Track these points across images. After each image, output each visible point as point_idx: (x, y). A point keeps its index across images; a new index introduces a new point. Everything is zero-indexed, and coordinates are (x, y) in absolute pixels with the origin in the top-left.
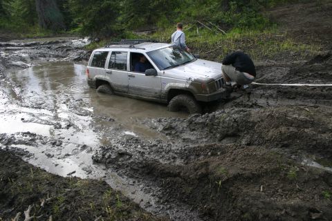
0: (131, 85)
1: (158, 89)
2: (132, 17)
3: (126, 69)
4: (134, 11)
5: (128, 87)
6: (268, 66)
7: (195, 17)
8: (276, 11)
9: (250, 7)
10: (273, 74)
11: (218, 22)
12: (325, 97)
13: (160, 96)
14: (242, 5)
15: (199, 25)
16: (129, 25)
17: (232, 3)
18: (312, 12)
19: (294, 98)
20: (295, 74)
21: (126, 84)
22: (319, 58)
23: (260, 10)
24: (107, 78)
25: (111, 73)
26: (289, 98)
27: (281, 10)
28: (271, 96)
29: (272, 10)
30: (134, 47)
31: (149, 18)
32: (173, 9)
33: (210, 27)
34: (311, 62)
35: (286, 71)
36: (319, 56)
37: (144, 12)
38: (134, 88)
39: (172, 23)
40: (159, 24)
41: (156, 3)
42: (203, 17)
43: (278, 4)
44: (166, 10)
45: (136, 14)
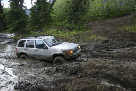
0: (36, 54)
1: (48, 55)
2: (33, 25)
3: (34, 47)
4: (33, 23)
5: (35, 55)
6: (87, 45)
7: (58, 26)
9: (79, 22)
10: (89, 48)
11: (67, 28)
12: (108, 56)
13: (49, 58)
14: (76, 22)
15: (60, 29)
16: (31, 28)
17: (72, 21)
18: (101, 25)
19: (97, 57)
20: (97, 48)
21: (34, 54)
22: (105, 42)
23: (83, 23)
24: (26, 52)
25: (27, 49)
26: (95, 57)
27: (91, 23)
28: (89, 57)
29: (88, 23)
30: (37, 38)
31: (40, 26)
32: (50, 23)
33: (64, 30)
34: (103, 43)
35: (94, 47)
36: (105, 41)
37: (38, 24)
38: (38, 55)
39: (49, 28)
40: (44, 28)
41: (43, 20)
42: (62, 26)
43: (90, 21)
44: (47, 23)
45: (35, 24)
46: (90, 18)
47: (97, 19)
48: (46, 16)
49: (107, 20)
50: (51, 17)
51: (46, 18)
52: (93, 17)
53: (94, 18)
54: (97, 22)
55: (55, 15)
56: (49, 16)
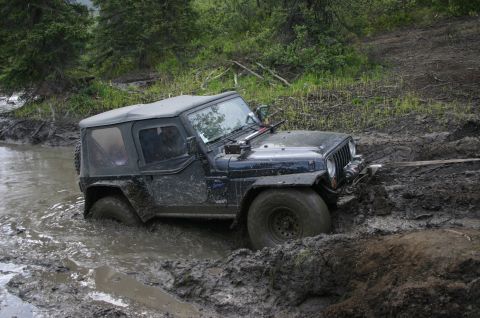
2: (110, 54)
7: (230, 55)
8: (376, 43)
9: (332, 35)
11: (273, 63)
14: (318, 32)
15: (237, 68)
16: (103, 69)
17: (298, 28)
18: (441, 44)
23: (349, 41)
27: (386, 40)
31: (143, 56)
32: (188, 40)
33: (260, 71)
37: (133, 46)
39: (186, 66)
40: (162, 67)
41: (155, 28)
42: (246, 54)
43: (380, 30)
44: (174, 40)
45: (117, 49)
46: (379, 13)
47: (414, 20)
48: (169, 9)
49: (467, 24)
50: (196, 15)
51: (170, 20)
52: (396, 10)
53: (403, 15)
54: (419, 33)
55: (213, 6)
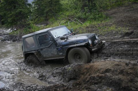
7: (68, 16)
8: (111, 11)
14: (91, 9)
23: (101, 11)
27: (114, 10)
29: (109, 10)
42: (72, 16)
43: (112, 7)
44: (53, 12)
45: (39, 15)
47: (122, 4)
51: (52, 7)
53: (119, 3)
54: (123, 8)
56: (59, 4)
